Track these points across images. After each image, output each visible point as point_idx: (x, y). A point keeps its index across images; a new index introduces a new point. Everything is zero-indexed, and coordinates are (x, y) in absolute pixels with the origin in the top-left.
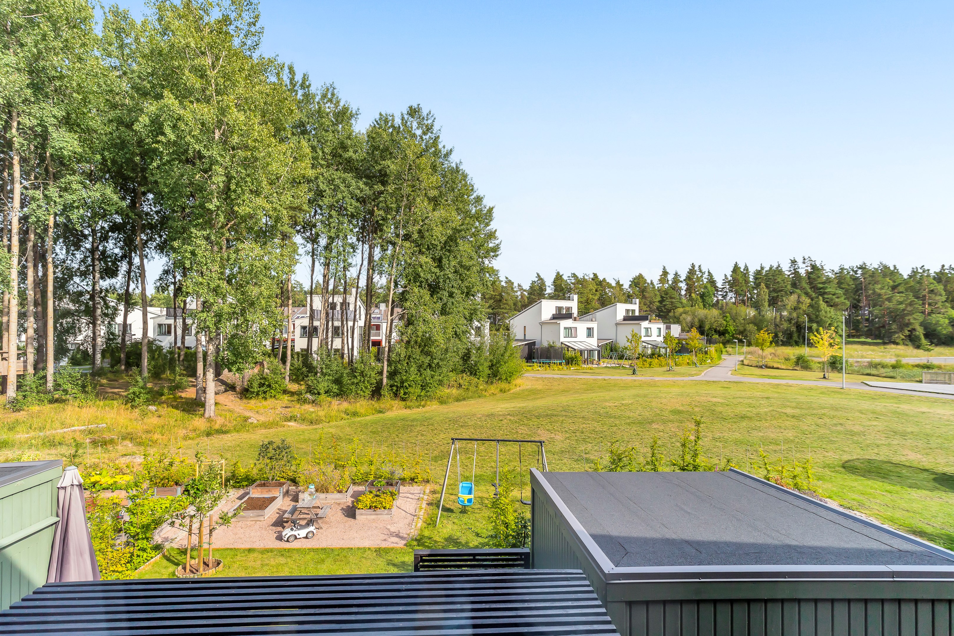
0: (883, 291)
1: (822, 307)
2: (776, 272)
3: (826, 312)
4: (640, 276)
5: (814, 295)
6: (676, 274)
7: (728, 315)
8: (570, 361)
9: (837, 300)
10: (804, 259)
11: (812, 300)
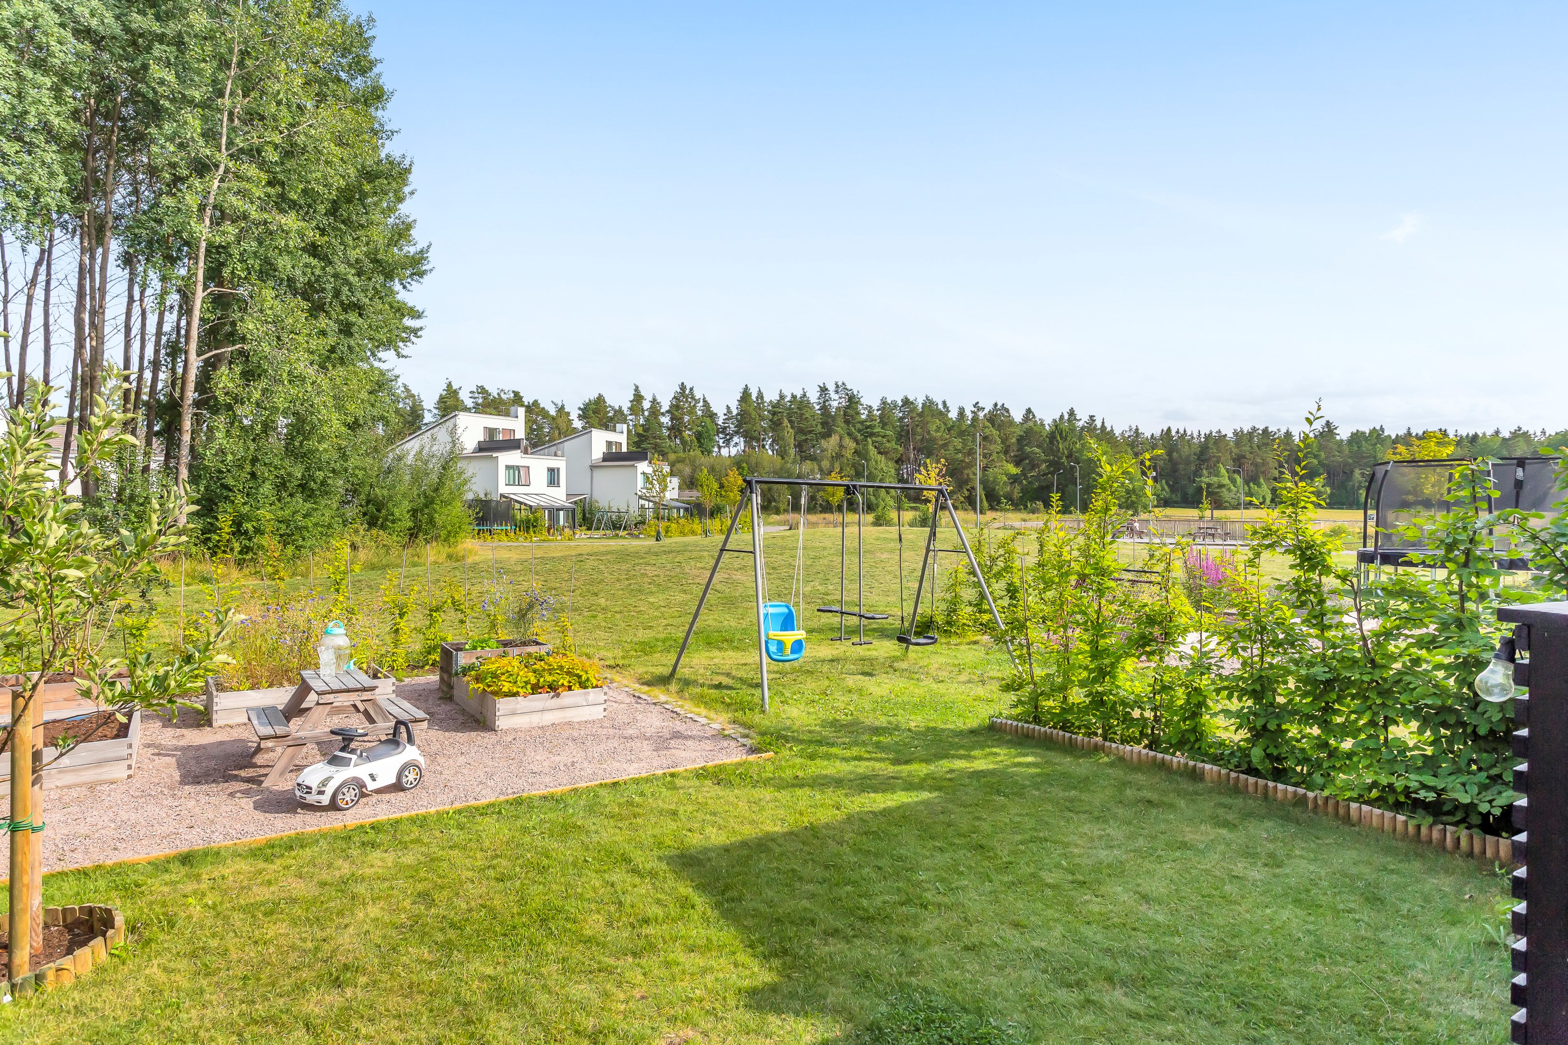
0: (939, 434)
1: (871, 453)
2: (801, 403)
3: (876, 462)
4: (600, 400)
5: (859, 437)
6: (654, 401)
7: (744, 465)
8: (529, 526)
9: (888, 445)
10: (837, 386)
11: (857, 442)
